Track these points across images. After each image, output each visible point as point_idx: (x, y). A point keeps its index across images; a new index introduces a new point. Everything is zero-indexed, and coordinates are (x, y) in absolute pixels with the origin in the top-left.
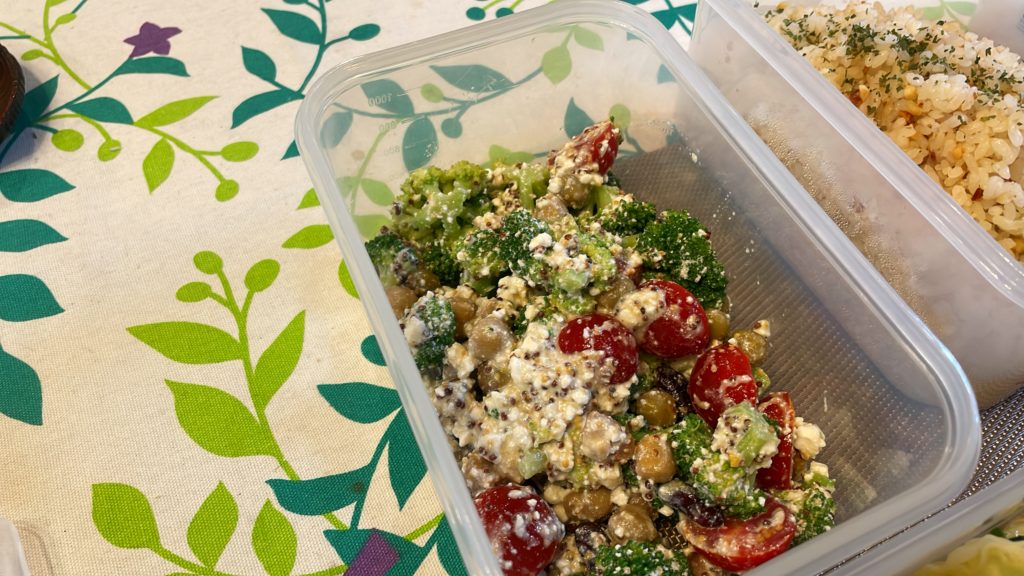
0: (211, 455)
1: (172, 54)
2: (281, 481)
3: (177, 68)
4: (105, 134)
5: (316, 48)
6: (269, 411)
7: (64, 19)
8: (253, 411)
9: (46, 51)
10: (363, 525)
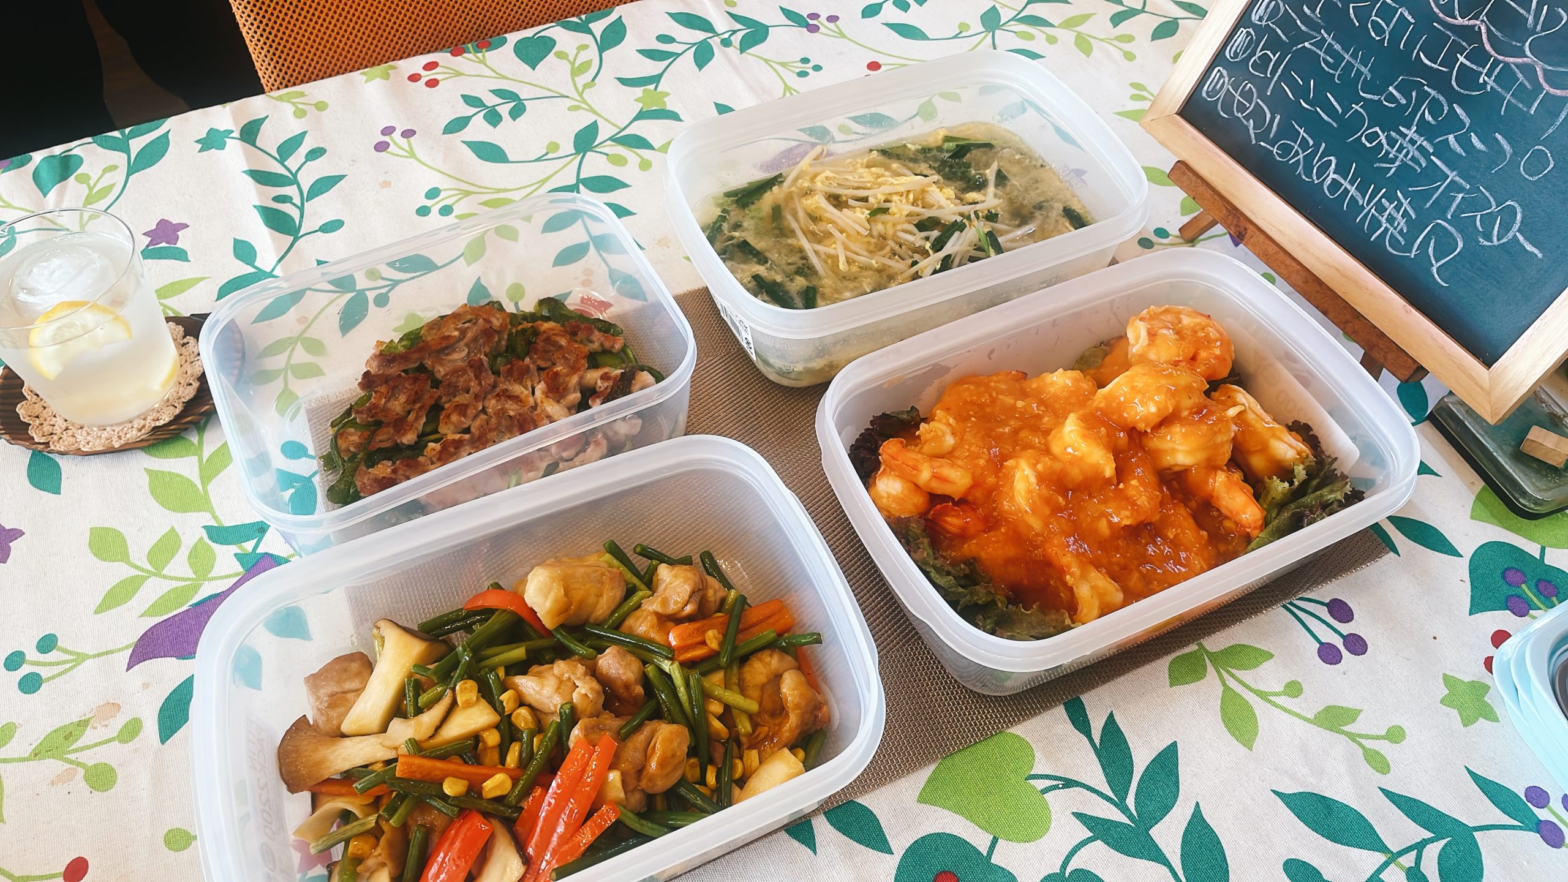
0: (168, 512)
1: (179, 245)
2: (212, 526)
3: (181, 256)
5: (292, 238)
6: (211, 487)
8: (200, 488)
10: (260, 550)
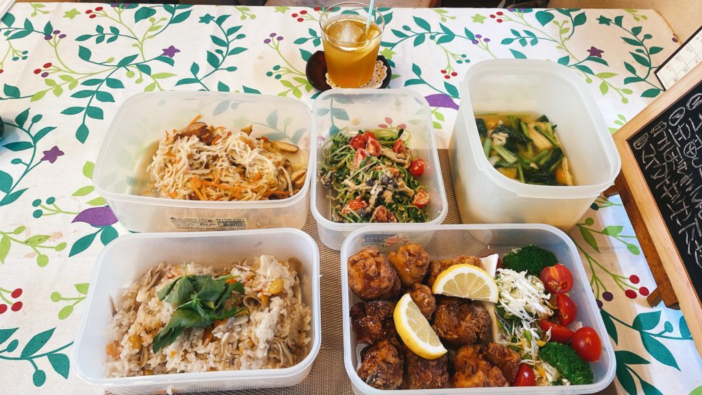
1: (173, 58)
3: (172, 63)
4: (141, 76)
5: (214, 69)
7: (150, 37)
9: (140, 46)
